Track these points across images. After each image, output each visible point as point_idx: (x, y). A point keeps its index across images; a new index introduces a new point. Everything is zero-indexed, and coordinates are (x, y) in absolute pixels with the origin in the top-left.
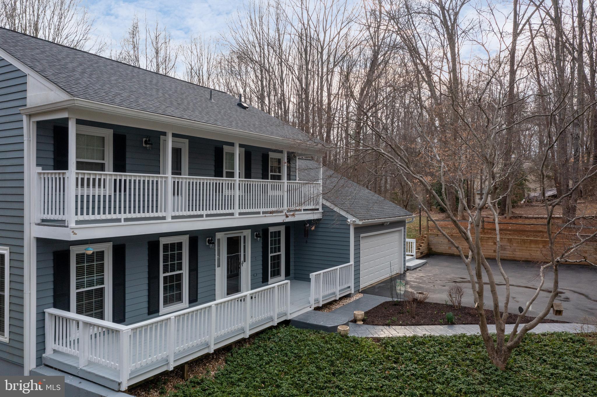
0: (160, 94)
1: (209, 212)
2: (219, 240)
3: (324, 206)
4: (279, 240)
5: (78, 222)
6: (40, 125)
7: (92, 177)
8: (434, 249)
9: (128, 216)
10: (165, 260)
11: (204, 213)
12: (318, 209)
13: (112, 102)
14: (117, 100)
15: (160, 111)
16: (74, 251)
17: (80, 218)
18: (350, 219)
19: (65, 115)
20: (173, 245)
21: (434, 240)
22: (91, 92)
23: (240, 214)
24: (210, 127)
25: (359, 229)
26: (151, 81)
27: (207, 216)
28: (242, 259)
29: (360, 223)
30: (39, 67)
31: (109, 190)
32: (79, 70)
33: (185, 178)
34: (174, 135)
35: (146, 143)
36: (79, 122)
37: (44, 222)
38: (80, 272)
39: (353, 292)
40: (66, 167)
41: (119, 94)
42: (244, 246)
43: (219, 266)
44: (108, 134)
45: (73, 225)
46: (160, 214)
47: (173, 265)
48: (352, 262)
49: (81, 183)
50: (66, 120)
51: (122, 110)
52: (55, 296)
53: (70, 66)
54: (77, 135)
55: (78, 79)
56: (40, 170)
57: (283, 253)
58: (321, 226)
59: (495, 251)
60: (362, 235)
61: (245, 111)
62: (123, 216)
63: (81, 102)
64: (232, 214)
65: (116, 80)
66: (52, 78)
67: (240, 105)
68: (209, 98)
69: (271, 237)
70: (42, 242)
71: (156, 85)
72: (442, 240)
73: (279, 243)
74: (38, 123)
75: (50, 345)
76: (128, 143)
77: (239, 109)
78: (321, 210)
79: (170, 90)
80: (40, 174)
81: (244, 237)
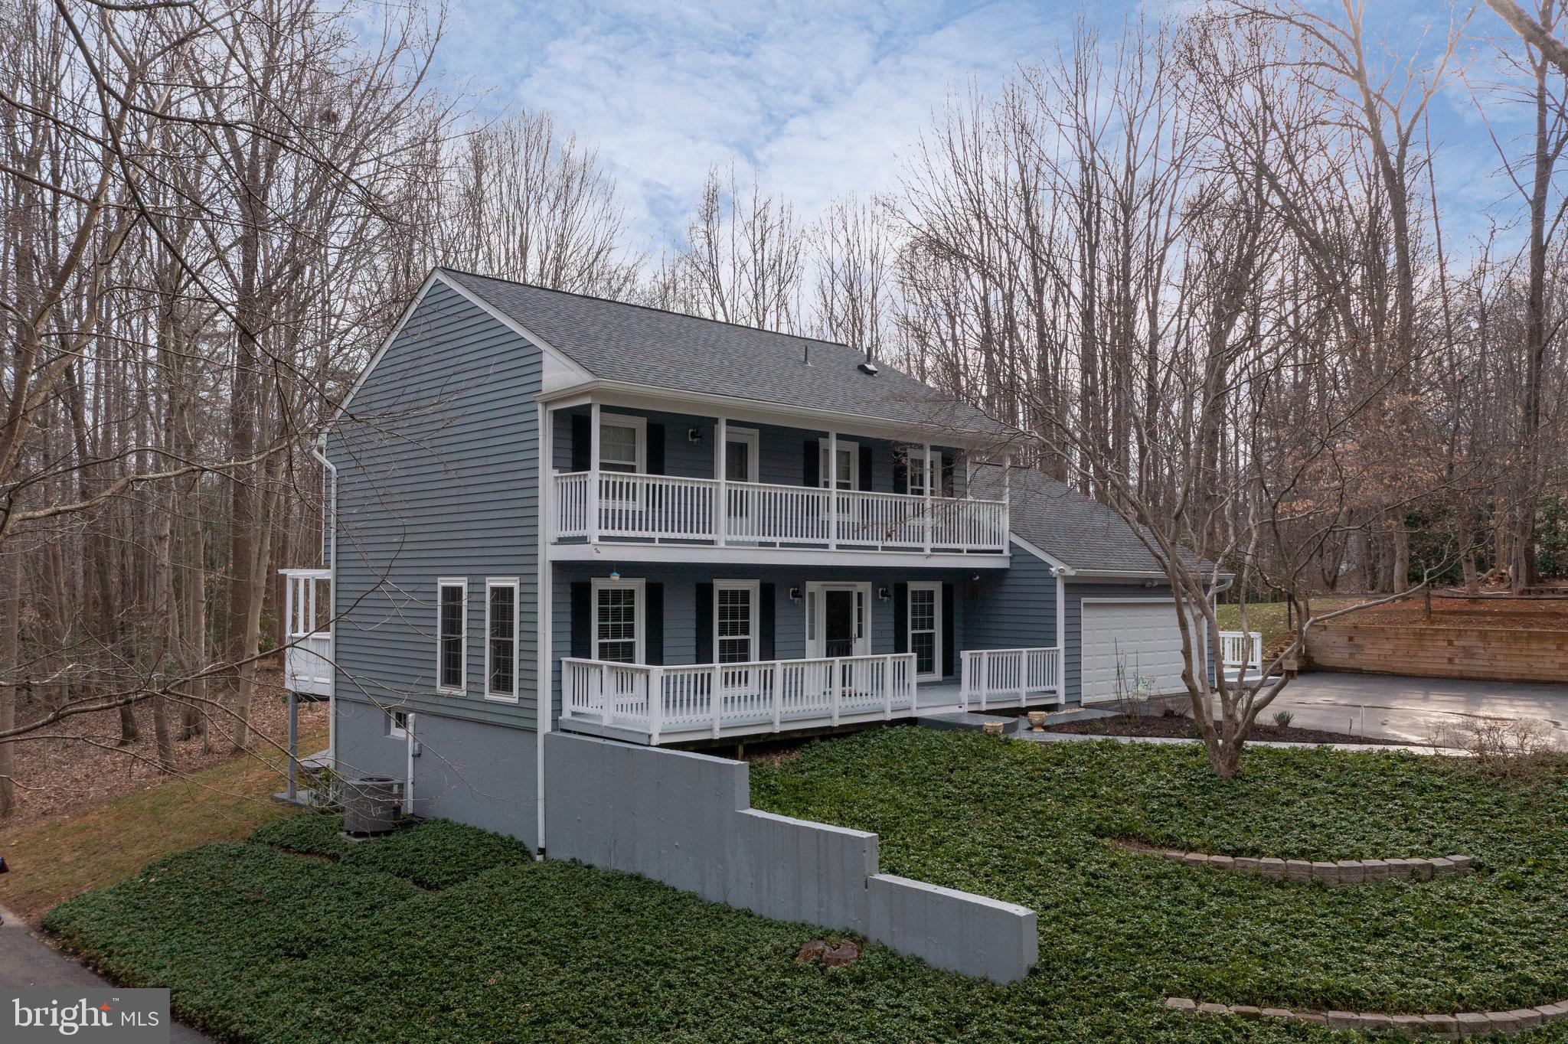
0: (716, 362)
1: (785, 540)
2: (812, 595)
3: (1012, 546)
4: (931, 608)
5: (602, 538)
6: (557, 414)
7: (618, 481)
8: (1317, 660)
9: (666, 535)
10: (722, 615)
11: (778, 540)
12: (1001, 552)
13: (644, 380)
14: (650, 378)
15: (708, 389)
16: (598, 584)
17: (605, 533)
18: (1056, 567)
19: (587, 401)
20: (734, 593)
21: (1318, 639)
22: (618, 368)
23: (839, 547)
24: (784, 408)
25: (1077, 588)
26: (706, 340)
27: (782, 545)
28: (855, 631)
29: (1073, 573)
30: (557, 341)
31: (639, 505)
32: (603, 335)
33: (754, 487)
34: (730, 423)
35: (693, 435)
36: (604, 409)
37: (562, 541)
38: (603, 614)
39: (1062, 700)
40: (588, 468)
41: (653, 368)
42: (860, 611)
43: (812, 637)
44: (640, 424)
45: (596, 540)
46: (709, 537)
47: (734, 626)
48: (1061, 645)
49: (606, 490)
50: (589, 406)
51: (655, 391)
52: (574, 642)
53: (592, 331)
54: (602, 427)
55: (602, 351)
56: (556, 473)
57: (938, 631)
58: (1008, 582)
59: (1451, 661)
60: (1084, 600)
61: (869, 379)
62: (657, 535)
63: (607, 383)
64: (826, 546)
65: (653, 345)
66: (572, 353)
67: (862, 368)
68: (803, 358)
69: (913, 600)
70: (559, 567)
71: (713, 346)
72: (1335, 639)
73: (931, 612)
74: (556, 412)
75: (568, 706)
76: (668, 436)
77: (857, 375)
78: (1006, 553)
79: (736, 351)
80: (556, 478)
81: (860, 595)
